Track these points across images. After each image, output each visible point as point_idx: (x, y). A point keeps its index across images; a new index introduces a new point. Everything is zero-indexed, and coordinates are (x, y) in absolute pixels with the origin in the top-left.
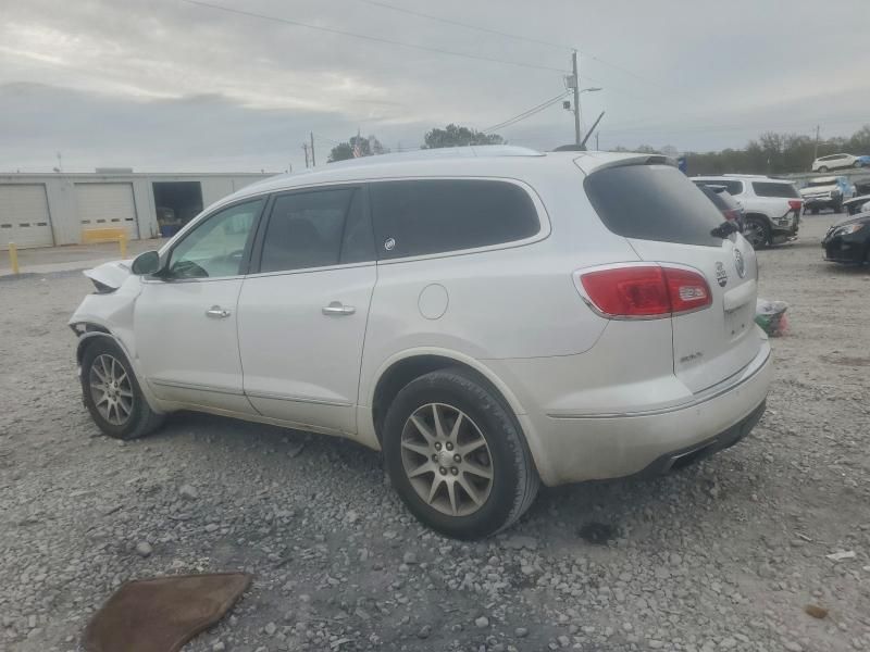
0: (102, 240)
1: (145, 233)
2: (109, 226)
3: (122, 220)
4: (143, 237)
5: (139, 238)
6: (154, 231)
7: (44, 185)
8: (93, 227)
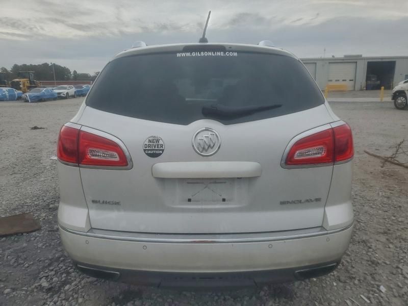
0: (334, 90)
1: (358, 87)
2: (341, 83)
3: (348, 80)
4: (356, 89)
5: (354, 90)
6: (363, 86)
7: (316, 63)
8: (333, 83)
